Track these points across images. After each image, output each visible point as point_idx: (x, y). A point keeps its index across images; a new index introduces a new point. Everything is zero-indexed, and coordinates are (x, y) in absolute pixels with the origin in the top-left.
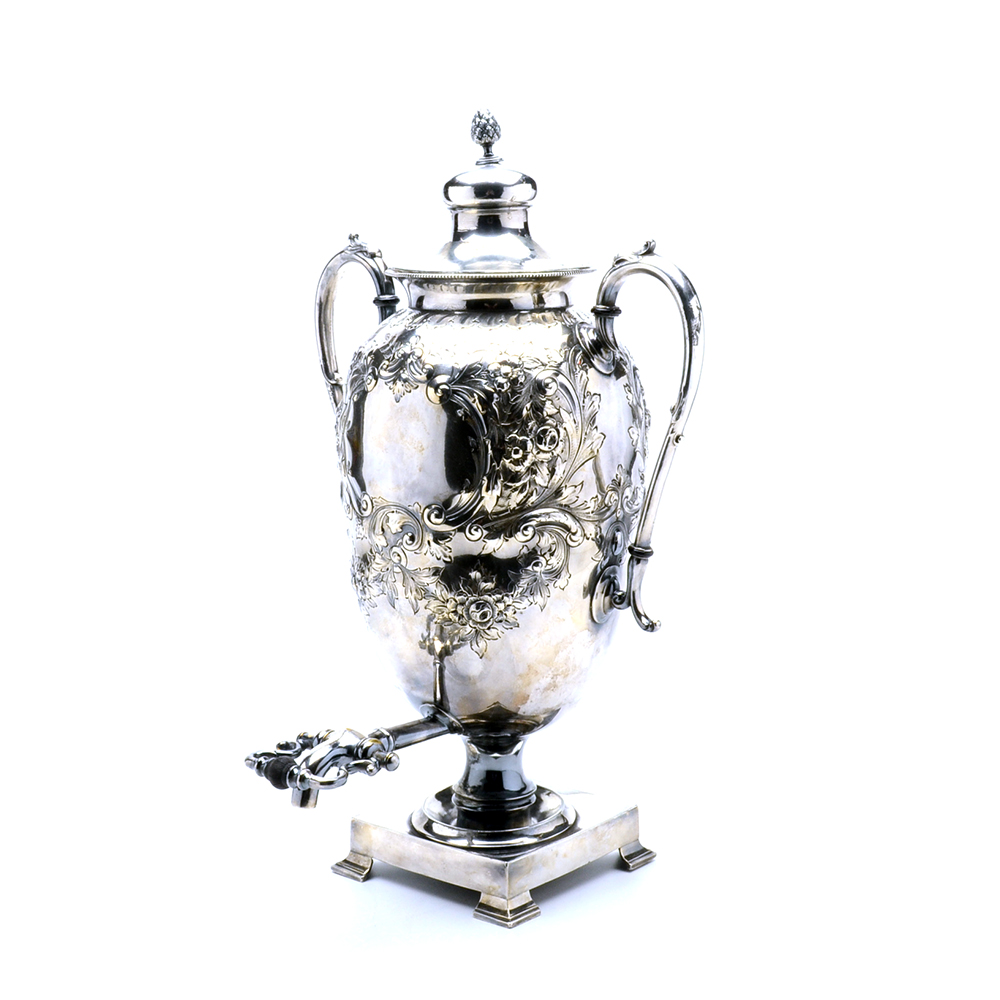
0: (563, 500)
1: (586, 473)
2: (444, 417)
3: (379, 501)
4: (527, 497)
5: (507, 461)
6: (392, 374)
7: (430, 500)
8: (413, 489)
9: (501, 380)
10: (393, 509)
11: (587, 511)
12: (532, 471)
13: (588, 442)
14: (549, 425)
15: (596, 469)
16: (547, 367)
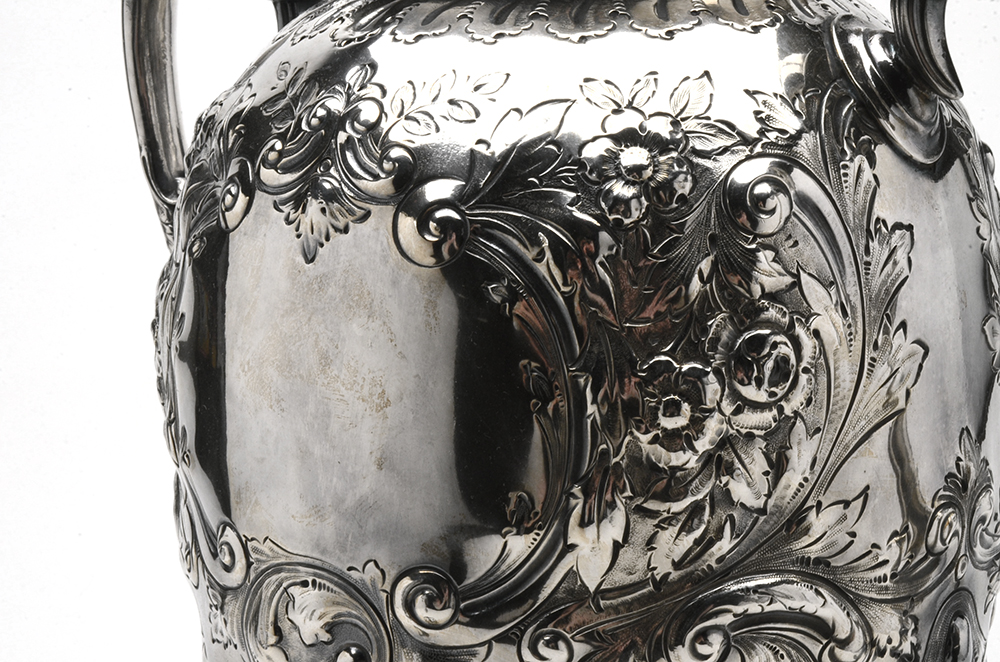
0: (810, 546)
1: (872, 466)
2: (447, 307)
3: (266, 548)
4: (705, 543)
5: (644, 439)
6: (289, 178)
7: (414, 556)
8: (360, 517)
9: (620, 189)
10: (305, 574)
11: (880, 572)
12: (718, 462)
13: (882, 371)
14: (768, 323)
15: (899, 455)
16: (758, 149)
